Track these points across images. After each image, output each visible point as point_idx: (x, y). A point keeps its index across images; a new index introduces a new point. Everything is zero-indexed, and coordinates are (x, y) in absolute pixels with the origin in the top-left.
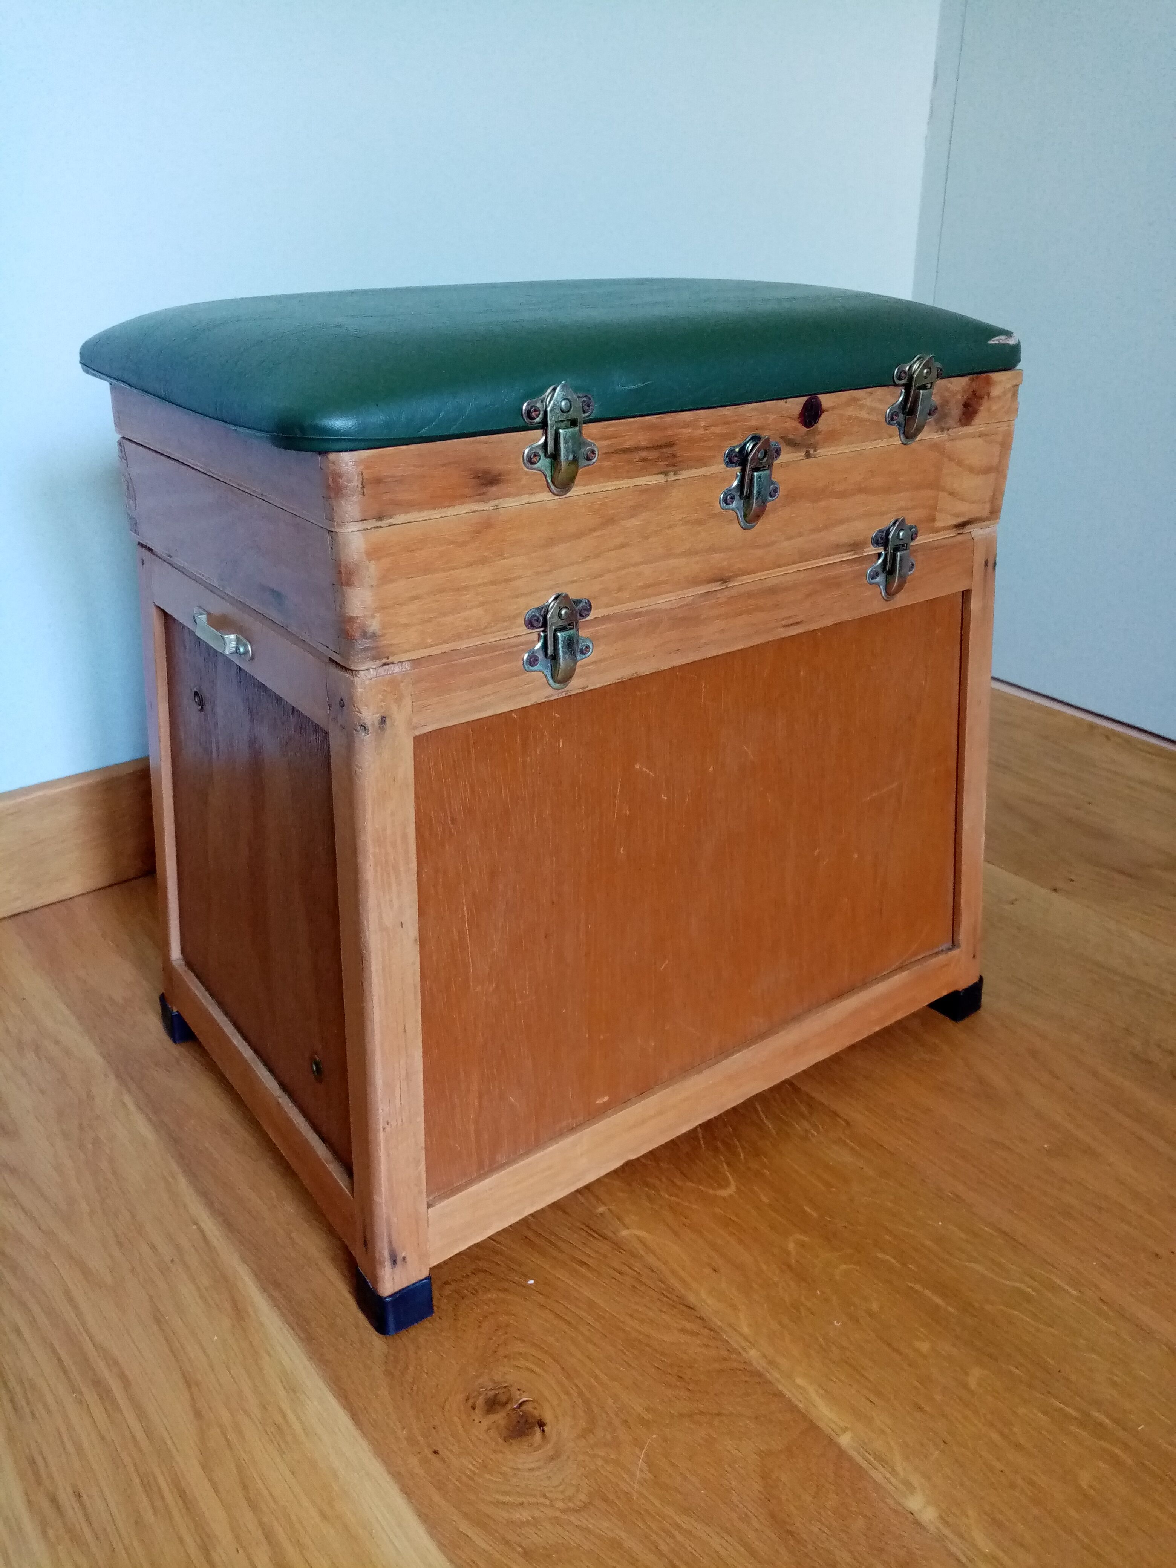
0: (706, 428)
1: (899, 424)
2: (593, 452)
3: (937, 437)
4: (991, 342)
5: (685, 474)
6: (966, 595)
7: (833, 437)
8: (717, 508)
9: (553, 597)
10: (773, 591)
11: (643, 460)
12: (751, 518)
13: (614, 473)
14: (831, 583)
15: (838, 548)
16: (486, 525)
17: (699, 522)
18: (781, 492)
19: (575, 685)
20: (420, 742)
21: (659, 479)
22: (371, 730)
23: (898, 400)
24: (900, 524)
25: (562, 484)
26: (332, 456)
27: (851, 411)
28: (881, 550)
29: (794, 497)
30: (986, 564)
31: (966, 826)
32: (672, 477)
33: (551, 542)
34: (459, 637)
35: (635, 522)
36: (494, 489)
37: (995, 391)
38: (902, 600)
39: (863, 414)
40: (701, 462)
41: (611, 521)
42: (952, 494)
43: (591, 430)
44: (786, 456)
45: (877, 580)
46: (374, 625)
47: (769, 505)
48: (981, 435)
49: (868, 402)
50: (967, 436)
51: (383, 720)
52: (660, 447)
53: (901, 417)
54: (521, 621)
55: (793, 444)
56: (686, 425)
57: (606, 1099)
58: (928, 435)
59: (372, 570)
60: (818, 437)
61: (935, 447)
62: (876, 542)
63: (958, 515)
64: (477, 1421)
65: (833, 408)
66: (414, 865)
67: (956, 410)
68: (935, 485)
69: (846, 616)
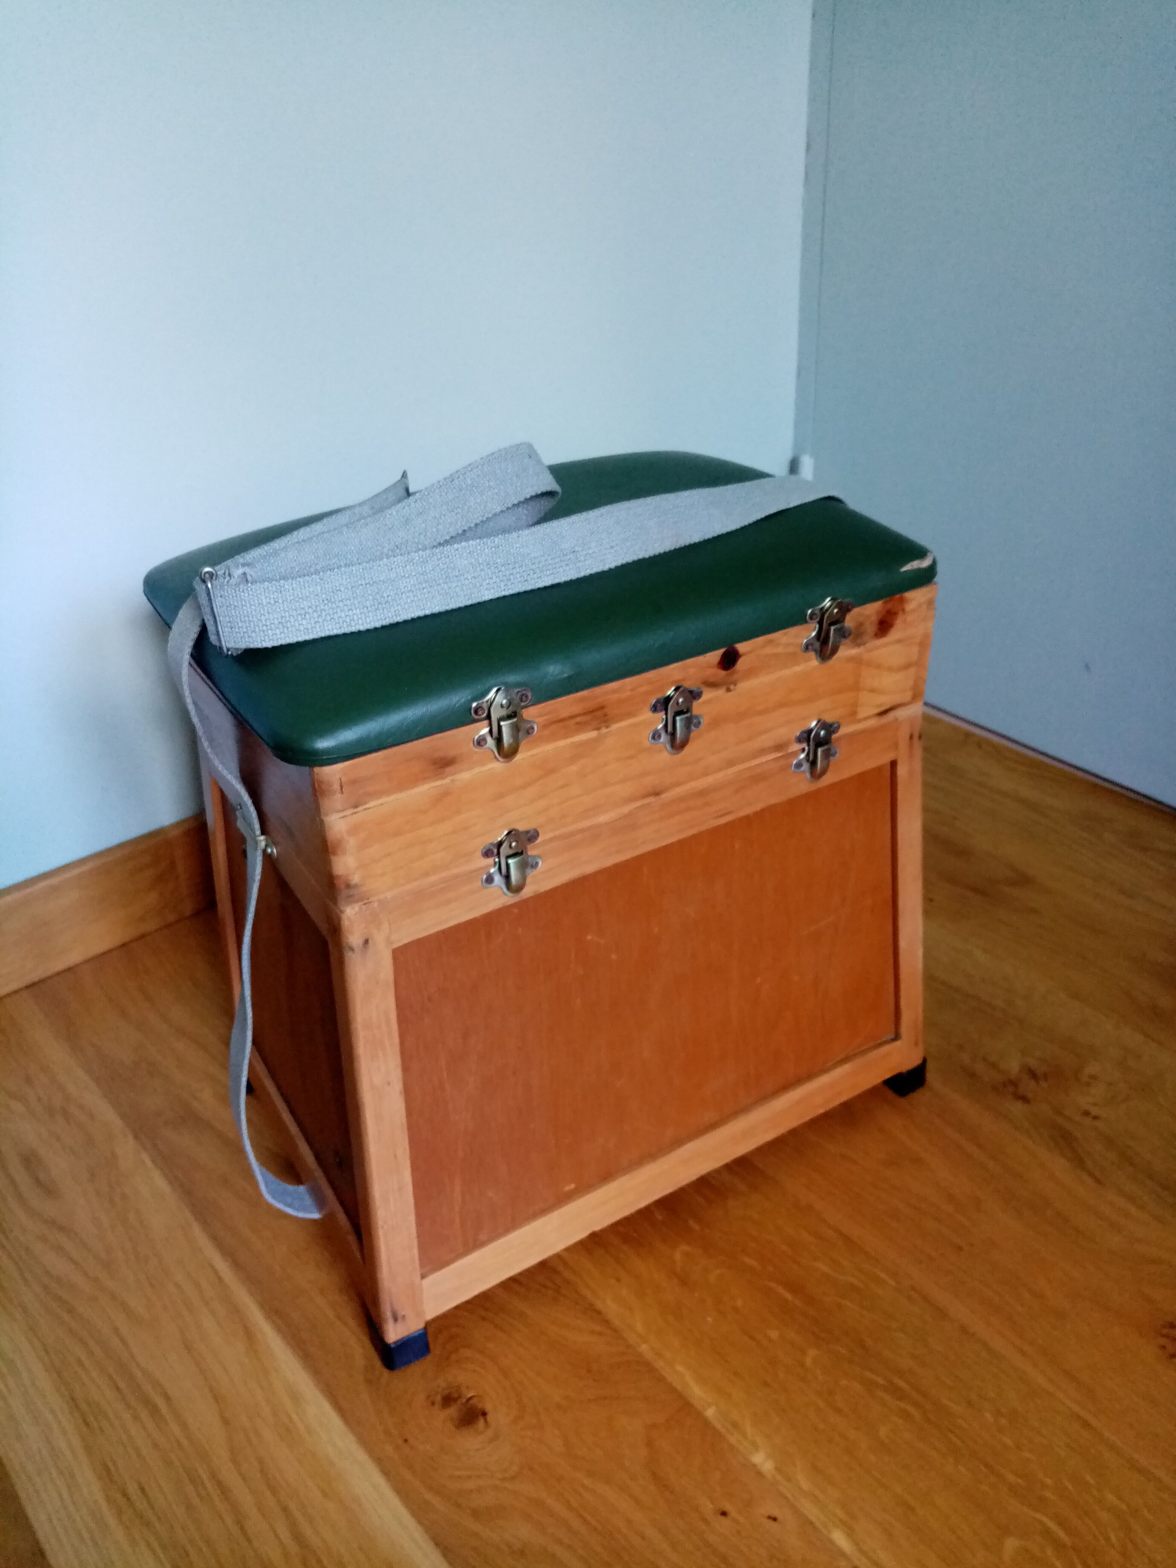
0: (632, 690)
1: (815, 650)
2: (533, 728)
3: (854, 651)
4: (905, 569)
5: (615, 727)
6: (893, 764)
7: (751, 672)
8: (647, 742)
9: (506, 832)
10: (703, 793)
11: (578, 723)
12: (677, 745)
13: (553, 738)
14: (757, 778)
15: (762, 752)
16: (445, 794)
17: (631, 757)
18: (704, 721)
19: (528, 891)
20: (399, 953)
21: (593, 734)
22: (356, 950)
23: (811, 635)
24: (823, 725)
25: (507, 753)
26: (317, 770)
27: (769, 650)
28: (805, 745)
29: (716, 723)
30: (911, 737)
31: (903, 944)
32: (604, 730)
33: (501, 796)
34: (427, 874)
35: (574, 768)
36: (448, 770)
37: (909, 607)
38: (828, 780)
39: (780, 650)
40: (629, 715)
41: (553, 771)
42: (872, 691)
43: (530, 713)
44: (705, 697)
45: (802, 769)
46: (356, 879)
47: (692, 735)
48: (899, 641)
49: (784, 640)
50: (885, 645)
51: (366, 942)
52: (593, 711)
53: (817, 645)
54: (479, 854)
55: (712, 685)
56: (614, 691)
57: (573, 1186)
58: (846, 651)
59: (351, 843)
60: (736, 676)
61: (851, 659)
62: (799, 740)
63: (880, 706)
65: (750, 652)
66: (396, 1040)
67: (871, 628)
68: (856, 687)
69: (774, 800)
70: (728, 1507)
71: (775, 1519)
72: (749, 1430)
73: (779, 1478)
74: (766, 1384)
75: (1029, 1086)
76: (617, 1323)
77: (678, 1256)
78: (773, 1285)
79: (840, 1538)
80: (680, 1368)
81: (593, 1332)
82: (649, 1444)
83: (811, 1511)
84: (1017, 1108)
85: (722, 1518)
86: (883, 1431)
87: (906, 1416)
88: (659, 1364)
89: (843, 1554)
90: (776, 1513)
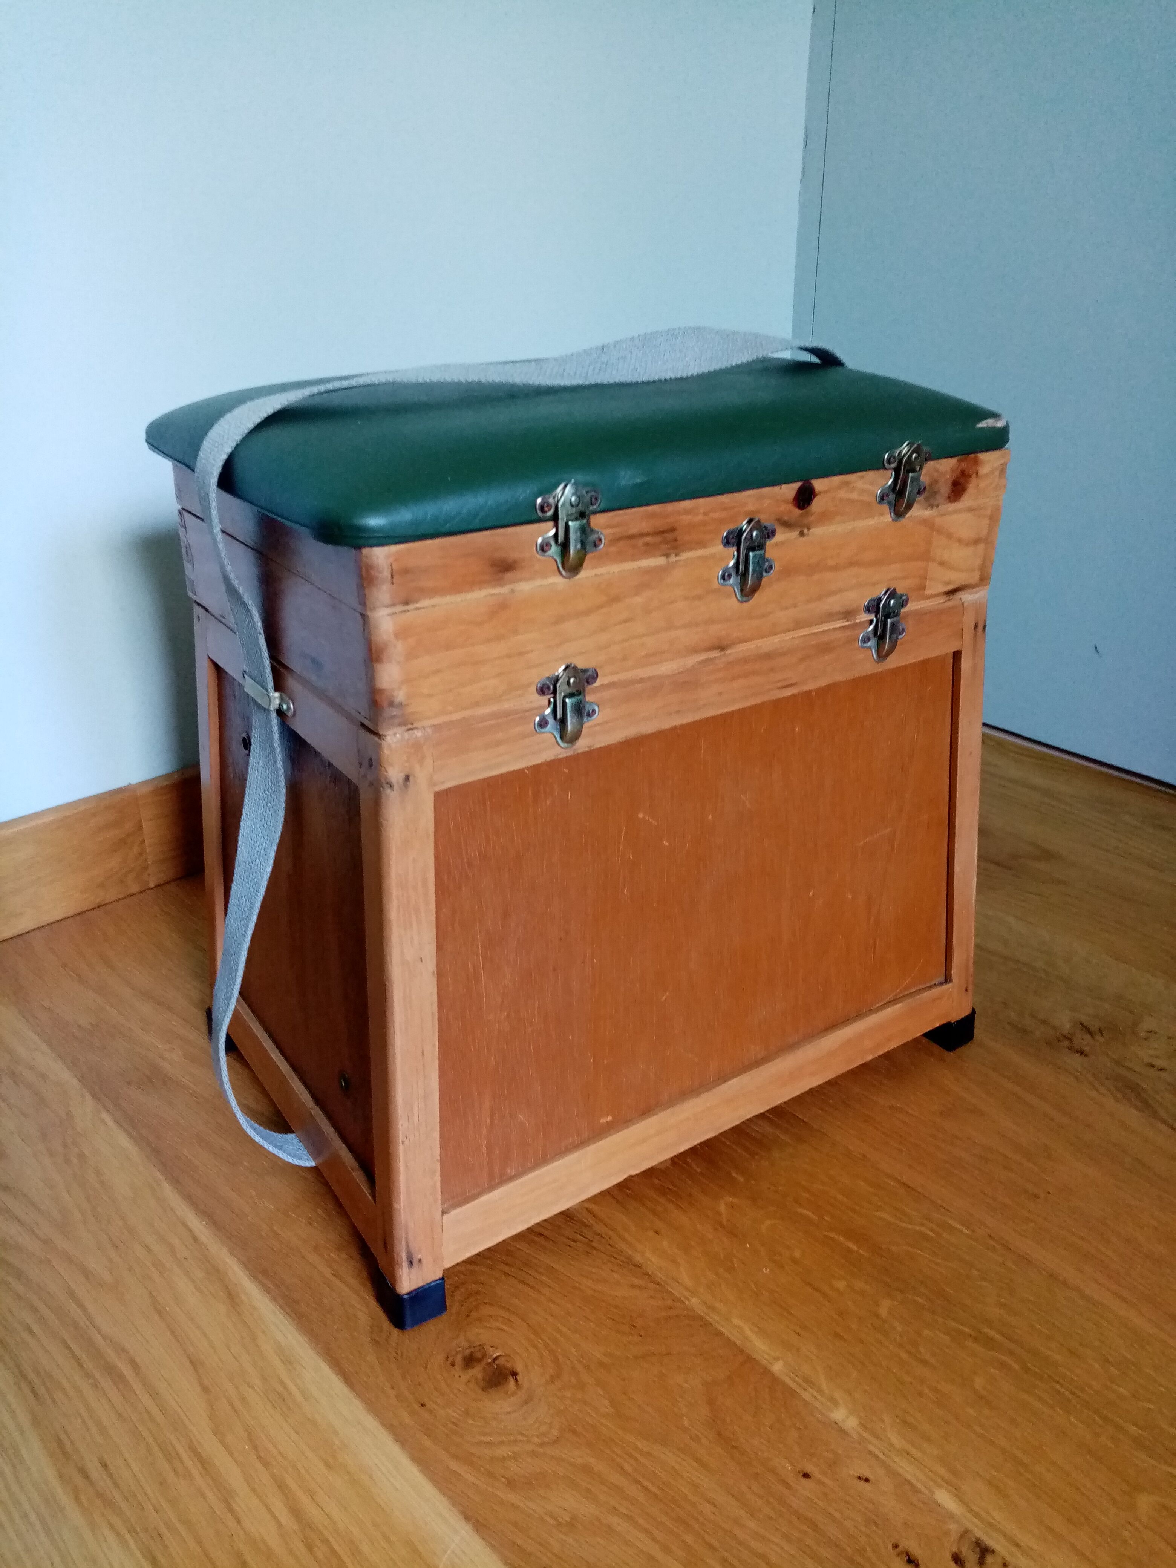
0: (705, 514)
1: (889, 503)
2: (600, 540)
3: (928, 513)
4: (980, 425)
5: (685, 556)
6: (957, 655)
7: (826, 517)
8: (716, 583)
9: (563, 667)
10: (768, 656)
11: (647, 544)
12: (748, 591)
13: (621, 557)
14: (825, 648)
15: (830, 616)
16: (502, 606)
17: (699, 597)
18: (777, 567)
19: (583, 744)
20: (441, 798)
21: (660, 561)
22: (396, 787)
23: (887, 483)
24: (892, 594)
25: (572, 568)
26: (365, 551)
27: (843, 494)
28: (872, 617)
29: (788, 572)
30: (976, 627)
31: (957, 869)
32: (673, 559)
33: (560, 620)
34: (477, 704)
35: (638, 600)
36: (508, 575)
37: (984, 470)
38: (894, 661)
39: (855, 496)
40: (701, 544)
41: (617, 599)
42: (942, 564)
43: (598, 521)
44: (779, 537)
45: (869, 644)
46: (400, 696)
47: (764, 580)
48: (970, 510)
49: (860, 484)
50: (955, 512)
51: (407, 778)
52: (663, 532)
53: (892, 497)
54: (533, 689)
55: (787, 525)
56: (687, 512)
57: (609, 1118)
58: (918, 512)
59: (399, 648)
60: (811, 518)
61: (925, 522)
62: (868, 610)
63: (948, 583)
64: (457, 1376)
65: (825, 492)
66: (433, 906)
67: (945, 489)
68: (926, 556)
69: (839, 678)
70: (810, 1468)
71: (867, 1480)
72: (824, 1384)
73: (865, 1435)
74: (837, 1335)
75: (1083, 1040)
76: (661, 1276)
77: (722, 1208)
78: (832, 1235)
79: (944, 1498)
80: (736, 1321)
81: (633, 1286)
82: (711, 1402)
83: (907, 1469)
84: (1075, 1061)
85: (804, 1480)
86: (979, 1382)
87: (1003, 1366)
88: (712, 1318)
89: (951, 1516)
90: (867, 1473)
